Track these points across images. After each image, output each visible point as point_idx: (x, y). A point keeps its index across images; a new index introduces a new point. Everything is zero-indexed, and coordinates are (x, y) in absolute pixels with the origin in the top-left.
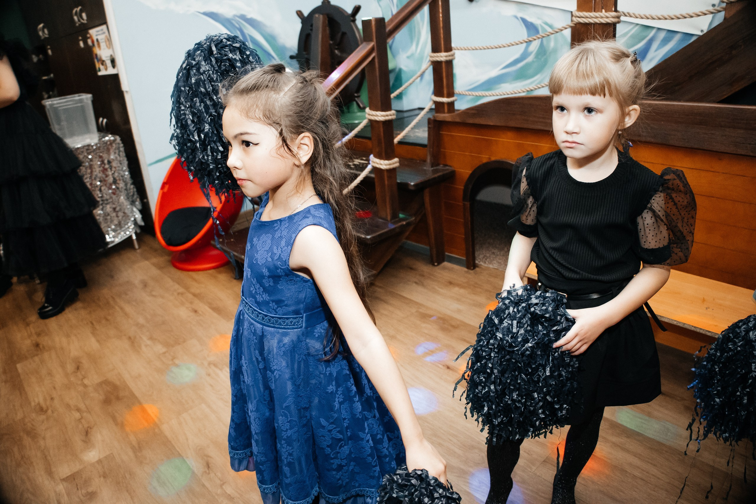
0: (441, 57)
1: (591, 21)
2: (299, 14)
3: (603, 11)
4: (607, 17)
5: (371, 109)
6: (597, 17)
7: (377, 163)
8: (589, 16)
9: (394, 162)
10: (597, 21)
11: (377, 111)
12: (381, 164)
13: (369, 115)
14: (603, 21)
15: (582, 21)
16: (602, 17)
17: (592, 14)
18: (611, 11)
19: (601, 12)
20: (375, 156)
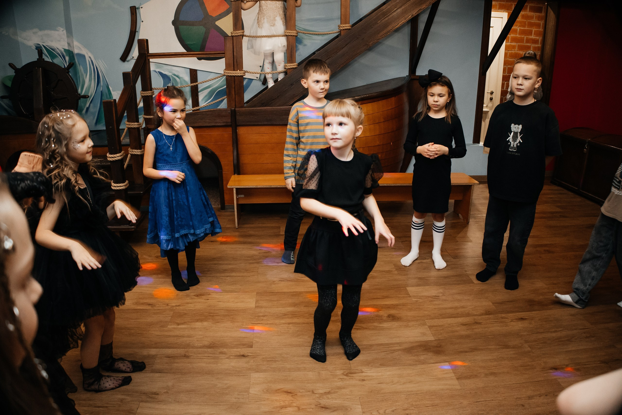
0: (147, 94)
1: (233, 75)
2: (12, 65)
4: (240, 73)
6: (236, 73)
10: (236, 74)
15: (229, 75)
17: (233, 72)
18: (241, 70)
19: (238, 71)
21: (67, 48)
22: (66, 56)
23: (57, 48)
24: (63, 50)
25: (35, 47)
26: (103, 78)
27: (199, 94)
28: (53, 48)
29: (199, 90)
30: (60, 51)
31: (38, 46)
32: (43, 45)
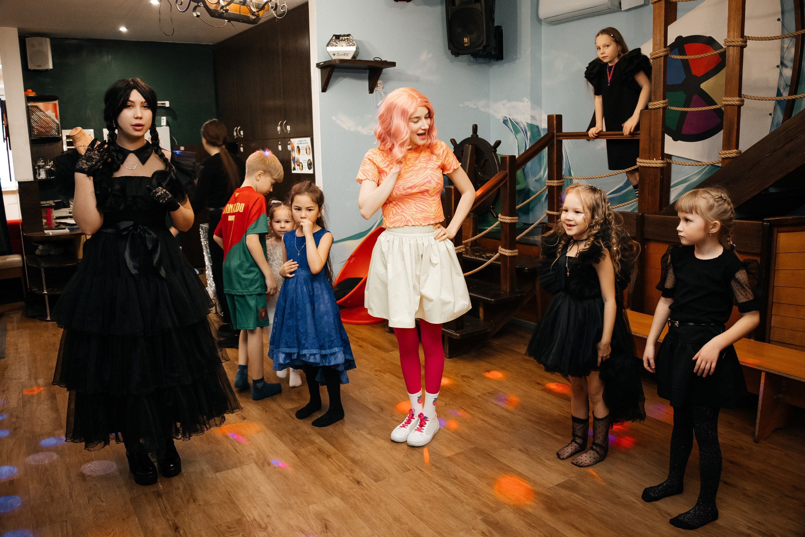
0: (554, 183)
1: (647, 165)
2: (453, 141)
3: (655, 159)
4: (656, 163)
5: (502, 215)
6: (650, 163)
7: (503, 252)
8: (646, 162)
9: (515, 252)
10: (650, 165)
11: (506, 216)
12: (506, 252)
13: (500, 218)
14: (654, 165)
16: (653, 163)
17: (647, 161)
18: (659, 160)
19: (653, 160)
20: (502, 247)
21: (530, 122)
22: (529, 131)
23: (521, 122)
24: (526, 124)
25: (503, 121)
26: (566, 160)
27: (672, 189)
28: (517, 121)
29: (672, 184)
30: (523, 125)
31: (505, 119)
32: (509, 118)
